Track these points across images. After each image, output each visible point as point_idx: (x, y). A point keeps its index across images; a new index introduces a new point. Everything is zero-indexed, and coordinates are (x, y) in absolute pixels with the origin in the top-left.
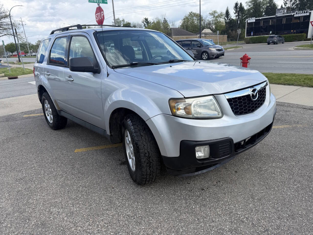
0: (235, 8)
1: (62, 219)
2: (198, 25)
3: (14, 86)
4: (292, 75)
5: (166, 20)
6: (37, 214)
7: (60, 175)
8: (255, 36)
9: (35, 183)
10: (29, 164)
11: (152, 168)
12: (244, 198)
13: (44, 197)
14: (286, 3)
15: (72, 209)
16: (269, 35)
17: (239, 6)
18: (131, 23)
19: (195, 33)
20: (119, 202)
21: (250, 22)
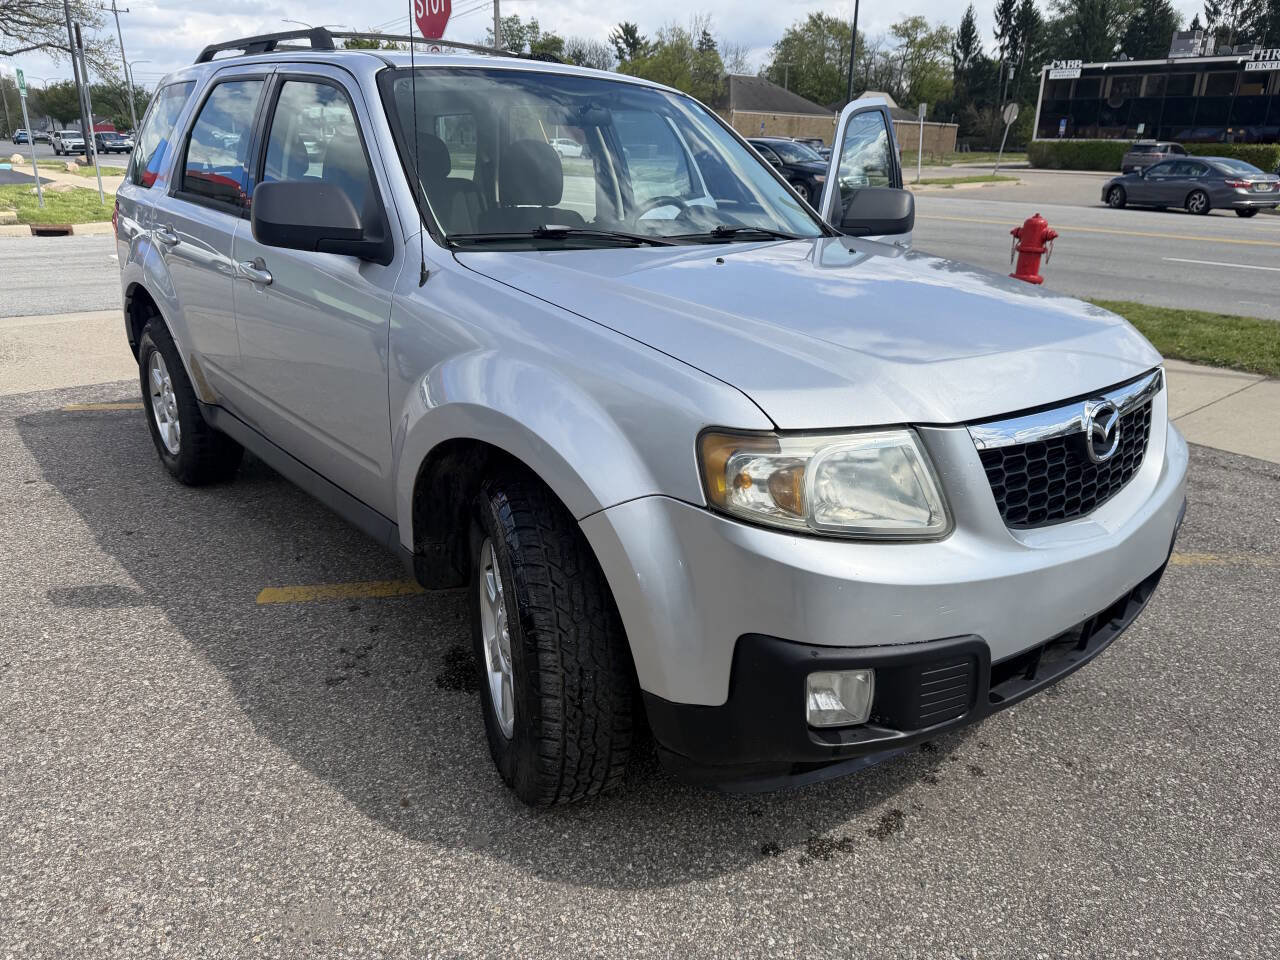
0: (1000, 14)
1: (149, 948)
2: (841, 71)
3: (51, 268)
4: (1226, 321)
5: (709, 40)
6: (38, 912)
7: (175, 713)
8: (1075, 140)
9: (55, 744)
10: (45, 641)
11: (590, 740)
12: (1010, 916)
13: (84, 820)
14: (1217, 12)
15: (205, 895)
16: (1133, 138)
17: (1021, 8)
18: (566, 42)
19: (826, 104)
20: (427, 883)
21: (1058, 78)
